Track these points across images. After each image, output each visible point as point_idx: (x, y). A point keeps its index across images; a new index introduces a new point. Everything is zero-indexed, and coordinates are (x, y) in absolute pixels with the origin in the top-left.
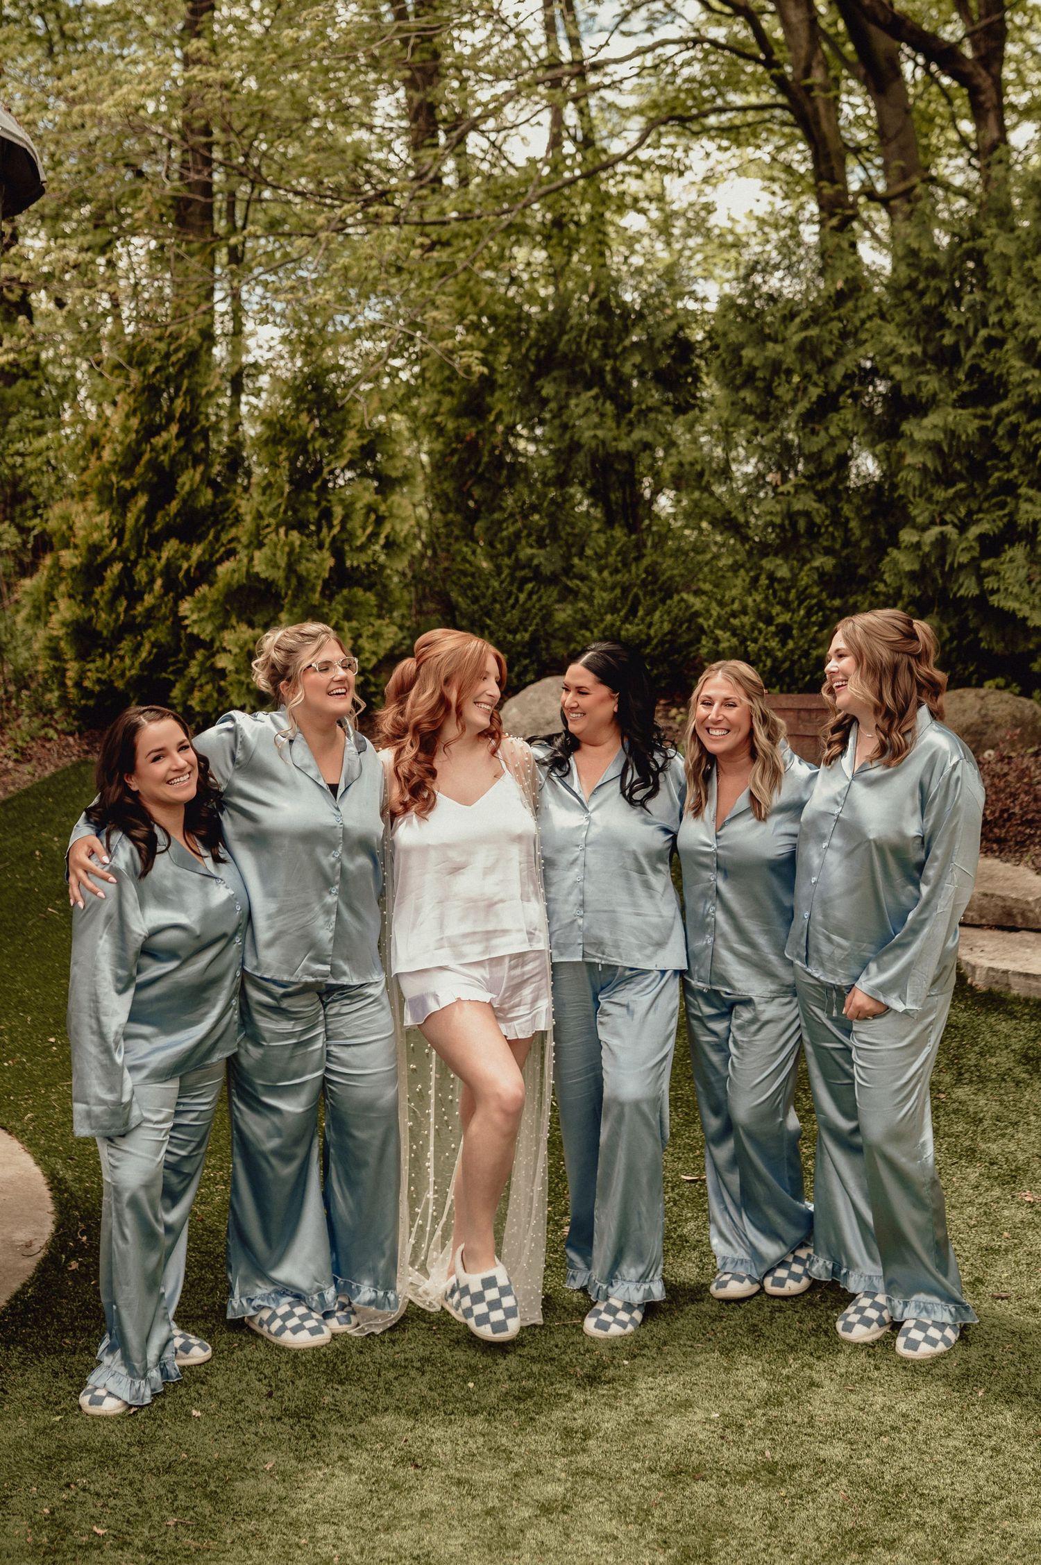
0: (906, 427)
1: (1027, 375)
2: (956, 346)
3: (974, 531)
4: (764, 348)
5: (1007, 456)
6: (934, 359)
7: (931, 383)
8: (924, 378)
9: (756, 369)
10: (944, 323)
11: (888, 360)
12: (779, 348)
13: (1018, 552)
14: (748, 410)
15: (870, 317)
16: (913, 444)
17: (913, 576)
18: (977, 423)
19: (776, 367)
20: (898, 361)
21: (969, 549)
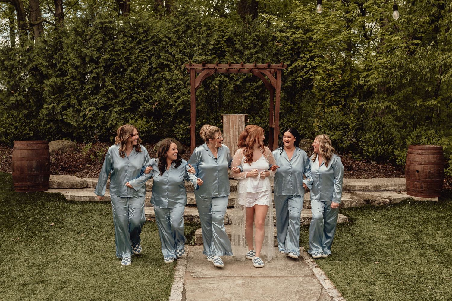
0: (45, 81)
1: (72, 71)
2: (56, 63)
3: (61, 105)
4: (10, 62)
5: (68, 89)
6: (51, 66)
7: (50, 72)
8: (49, 70)
9: (8, 66)
10: (53, 58)
11: (40, 66)
12: (14, 62)
13: (70, 110)
14: (6, 76)
15: (36, 55)
16: (47, 85)
17: (46, 115)
18: (61, 81)
19: (13, 66)
20: (43, 66)
21: (60, 109)
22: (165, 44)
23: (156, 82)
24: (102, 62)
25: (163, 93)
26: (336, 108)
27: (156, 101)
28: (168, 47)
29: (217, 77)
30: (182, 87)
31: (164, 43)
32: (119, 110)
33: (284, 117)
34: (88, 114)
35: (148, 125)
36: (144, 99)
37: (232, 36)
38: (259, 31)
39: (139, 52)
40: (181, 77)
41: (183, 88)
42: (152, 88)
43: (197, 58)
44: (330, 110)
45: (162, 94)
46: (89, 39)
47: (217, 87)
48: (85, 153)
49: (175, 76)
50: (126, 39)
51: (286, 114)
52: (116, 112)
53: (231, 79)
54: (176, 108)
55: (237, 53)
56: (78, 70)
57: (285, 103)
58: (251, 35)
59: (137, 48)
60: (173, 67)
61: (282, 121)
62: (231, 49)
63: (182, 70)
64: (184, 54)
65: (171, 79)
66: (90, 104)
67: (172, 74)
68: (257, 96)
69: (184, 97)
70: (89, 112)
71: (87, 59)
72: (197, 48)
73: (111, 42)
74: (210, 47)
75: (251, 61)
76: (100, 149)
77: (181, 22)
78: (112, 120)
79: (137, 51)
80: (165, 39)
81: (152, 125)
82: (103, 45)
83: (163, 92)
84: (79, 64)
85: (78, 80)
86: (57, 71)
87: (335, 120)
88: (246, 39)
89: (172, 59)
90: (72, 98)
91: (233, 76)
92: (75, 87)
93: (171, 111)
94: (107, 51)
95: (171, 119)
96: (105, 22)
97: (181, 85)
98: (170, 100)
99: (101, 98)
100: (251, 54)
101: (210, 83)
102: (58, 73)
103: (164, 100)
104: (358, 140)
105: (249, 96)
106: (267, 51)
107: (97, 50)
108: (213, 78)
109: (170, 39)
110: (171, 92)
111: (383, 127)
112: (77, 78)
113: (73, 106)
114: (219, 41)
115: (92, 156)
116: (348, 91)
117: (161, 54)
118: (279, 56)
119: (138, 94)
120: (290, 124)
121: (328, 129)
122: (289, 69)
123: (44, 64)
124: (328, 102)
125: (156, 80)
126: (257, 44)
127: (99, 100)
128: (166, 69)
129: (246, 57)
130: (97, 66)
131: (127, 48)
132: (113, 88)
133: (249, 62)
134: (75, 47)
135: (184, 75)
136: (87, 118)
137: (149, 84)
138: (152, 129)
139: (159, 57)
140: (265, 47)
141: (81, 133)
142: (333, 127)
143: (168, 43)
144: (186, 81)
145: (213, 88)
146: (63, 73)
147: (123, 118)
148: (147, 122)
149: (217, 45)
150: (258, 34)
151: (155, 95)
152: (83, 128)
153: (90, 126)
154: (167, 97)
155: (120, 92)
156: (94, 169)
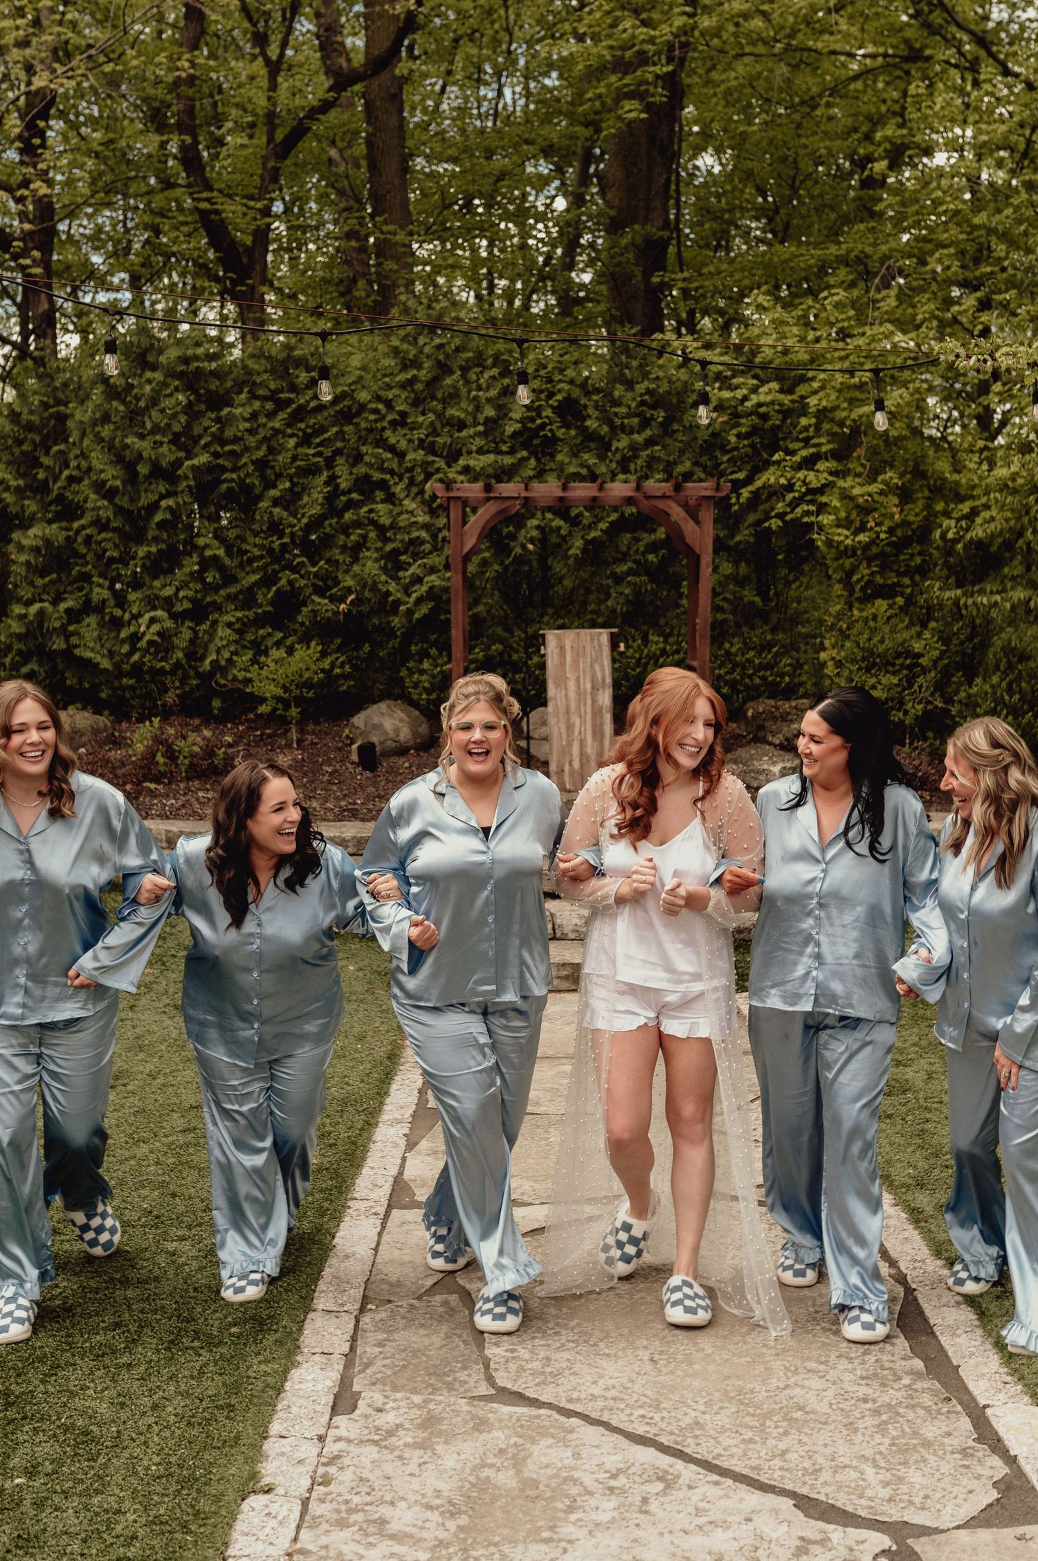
1: (98, 503)
2: (46, 480)
3: (63, 606)
5: (84, 556)
6: (32, 489)
7: (31, 506)
8: (26, 502)
10: (36, 463)
13: (92, 620)
16: (21, 548)
17: (20, 637)
18: (64, 534)
21: (60, 618)
22: (376, 421)
23: (348, 535)
24: (186, 477)
25: (370, 566)
26: (885, 607)
27: (349, 591)
28: (384, 429)
29: (533, 516)
30: (427, 547)
31: (372, 417)
32: (238, 619)
33: (733, 636)
34: (144, 634)
35: (326, 664)
36: (314, 585)
37: (576, 393)
38: (657, 378)
39: (298, 445)
40: (422, 518)
41: (430, 552)
42: (336, 553)
43: (472, 463)
44: (870, 610)
45: (367, 571)
46: (147, 408)
47: (531, 547)
48: (140, 748)
49: (405, 516)
50: (257, 404)
51: (738, 626)
52: (229, 625)
53: (575, 522)
54: (410, 612)
55: (593, 445)
56: (117, 500)
57: (734, 593)
58: (633, 389)
59: (289, 431)
60: (398, 489)
61: (727, 645)
62: (573, 432)
63: (427, 496)
64: (431, 449)
65: (393, 526)
66: (152, 602)
67: (397, 510)
68: (654, 573)
69: (433, 577)
70: (148, 627)
71: (143, 470)
72: (472, 431)
73: (213, 416)
74: (510, 429)
75: (632, 467)
76: (184, 737)
77: (421, 352)
78: (218, 651)
79: (292, 442)
80: (373, 406)
81: (337, 663)
82: (188, 427)
83: (370, 564)
84: (118, 483)
85: (115, 530)
86: (50, 504)
87: (882, 641)
88: (616, 403)
89: (395, 466)
90: (100, 586)
91: (580, 515)
92: (105, 551)
93: (396, 621)
94: (203, 442)
95: (394, 643)
96: (196, 358)
97: (423, 542)
98: (392, 587)
99: (184, 585)
100: (634, 448)
101: (513, 537)
102: (53, 508)
103: (374, 588)
104: (949, 701)
105: (630, 572)
106: (680, 437)
107: (170, 442)
108: (518, 520)
109: (389, 404)
110: (393, 564)
111: (1020, 661)
112: (114, 524)
113: (100, 609)
114: (539, 410)
115: (160, 758)
116: (920, 554)
117: (364, 449)
118: (718, 453)
119: (294, 570)
120: (751, 654)
121: (860, 669)
122: (745, 493)
123: (13, 483)
124: (862, 589)
125: (348, 527)
126: (652, 418)
127: (178, 590)
128: (379, 495)
129: (618, 456)
130: (171, 489)
131: (262, 433)
132: (221, 552)
133: (626, 471)
134: (106, 431)
135: (433, 512)
136: (143, 644)
137: (327, 541)
138: (338, 676)
139: (358, 458)
140: (676, 427)
141: (123, 688)
142: (874, 664)
143: (383, 418)
144: (440, 530)
145: (518, 550)
146: (68, 511)
147: (251, 642)
148: (324, 654)
149: (533, 420)
150: (652, 386)
151: (347, 572)
152: (130, 675)
153: (152, 668)
154: (383, 578)
155: (241, 566)
156: (167, 796)
